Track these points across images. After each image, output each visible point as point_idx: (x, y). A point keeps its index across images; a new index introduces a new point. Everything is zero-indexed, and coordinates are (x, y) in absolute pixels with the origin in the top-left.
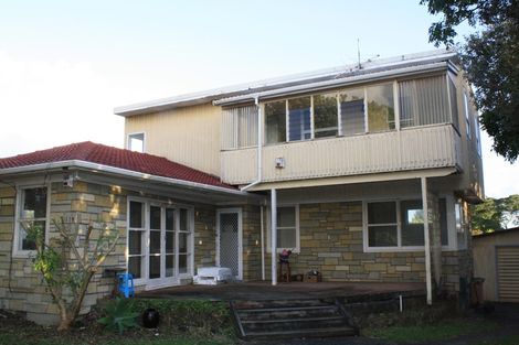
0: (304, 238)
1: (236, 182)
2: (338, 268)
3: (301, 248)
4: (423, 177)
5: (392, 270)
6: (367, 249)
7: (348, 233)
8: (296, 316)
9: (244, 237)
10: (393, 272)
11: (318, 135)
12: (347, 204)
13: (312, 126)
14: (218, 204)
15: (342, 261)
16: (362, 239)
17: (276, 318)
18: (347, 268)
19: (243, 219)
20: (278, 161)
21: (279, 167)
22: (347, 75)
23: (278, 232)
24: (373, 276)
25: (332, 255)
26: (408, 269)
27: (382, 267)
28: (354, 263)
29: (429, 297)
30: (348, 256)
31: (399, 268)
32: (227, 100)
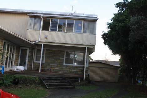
0: (46, 59)
1: (31, 40)
2: (55, 69)
3: (45, 62)
4: (87, 47)
5: (71, 70)
6: (64, 64)
7: (60, 59)
8: (58, 82)
9: (29, 57)
10: (71, 71)
11: (59, 31)
12: (60, 51)
13: (58, 28)
14: (21, 46)
15: (57, 67)
16: (63, 61)
17: (53, 83)
18: (58, 69)
19: (29, 51)
20: (46, 36)
21: (46, 38)
22: (68, 15)
23: (37, 56)
24: (65, 72)
25: (54, 65)
26: (75, 70)
27: (68, 69)
28: (60, 68)
29: (84, 78)
30: (59, 66)
31: (73, 70)
32: (32, 14)
